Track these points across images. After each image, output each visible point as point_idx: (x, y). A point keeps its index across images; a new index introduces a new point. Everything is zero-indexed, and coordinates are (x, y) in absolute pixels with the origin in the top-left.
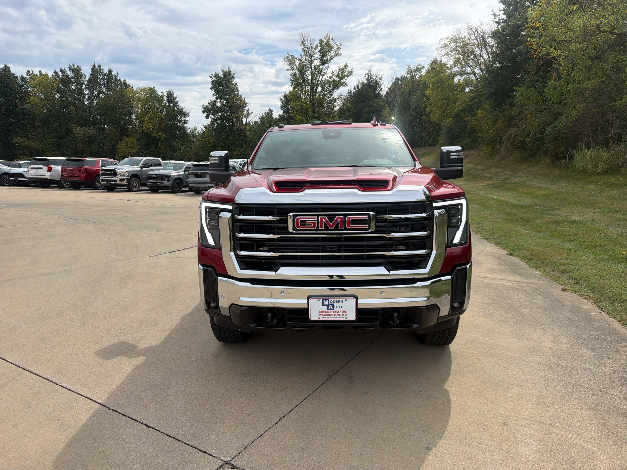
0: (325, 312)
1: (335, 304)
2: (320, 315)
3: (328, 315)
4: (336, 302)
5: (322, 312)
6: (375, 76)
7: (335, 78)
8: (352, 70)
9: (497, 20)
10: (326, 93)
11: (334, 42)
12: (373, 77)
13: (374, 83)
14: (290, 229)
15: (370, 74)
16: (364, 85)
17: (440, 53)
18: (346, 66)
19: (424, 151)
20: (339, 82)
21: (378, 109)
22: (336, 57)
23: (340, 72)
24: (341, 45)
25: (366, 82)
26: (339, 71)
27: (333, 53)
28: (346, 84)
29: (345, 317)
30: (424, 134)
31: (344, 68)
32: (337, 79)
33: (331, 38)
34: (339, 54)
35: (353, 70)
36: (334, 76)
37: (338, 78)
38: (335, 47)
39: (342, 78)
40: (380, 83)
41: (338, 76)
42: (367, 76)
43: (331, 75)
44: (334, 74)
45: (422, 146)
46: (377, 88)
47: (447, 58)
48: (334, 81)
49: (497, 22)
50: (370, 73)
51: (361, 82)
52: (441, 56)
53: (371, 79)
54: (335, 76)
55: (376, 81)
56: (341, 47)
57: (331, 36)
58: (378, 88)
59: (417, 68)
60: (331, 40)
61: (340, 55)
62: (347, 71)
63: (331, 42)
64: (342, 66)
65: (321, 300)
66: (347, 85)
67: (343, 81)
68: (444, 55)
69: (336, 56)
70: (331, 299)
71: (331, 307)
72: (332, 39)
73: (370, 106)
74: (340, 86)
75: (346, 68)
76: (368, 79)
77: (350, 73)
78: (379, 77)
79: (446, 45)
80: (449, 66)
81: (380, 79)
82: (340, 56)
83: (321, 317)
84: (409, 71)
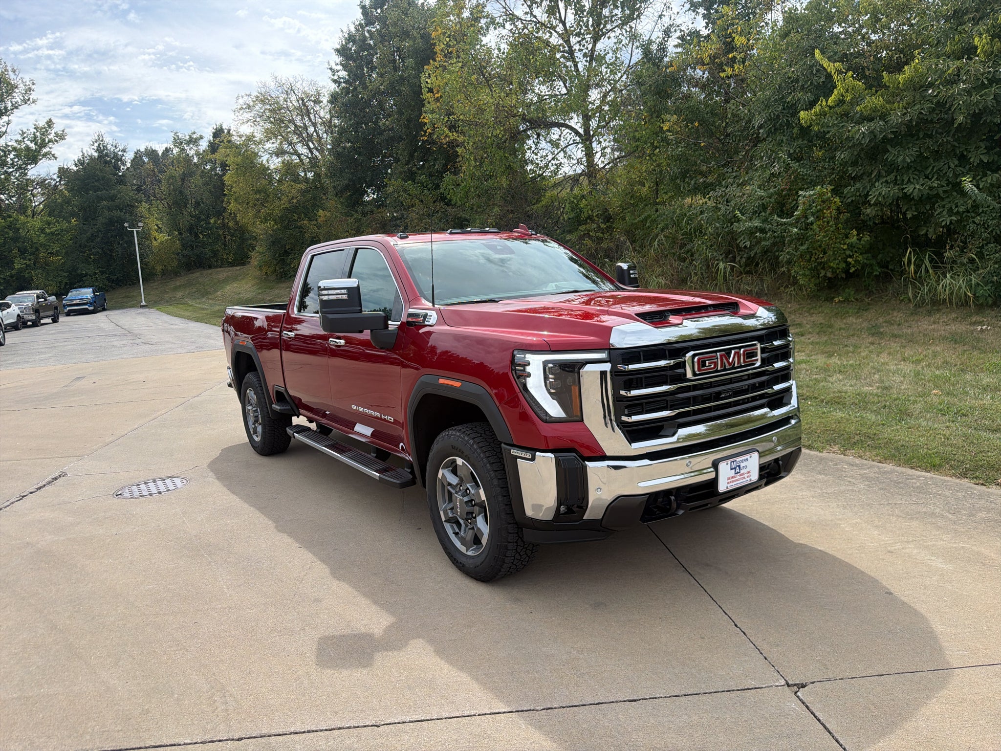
0: (733, 477)
1: (742, 465)
2: (728, 483)
3: (735, 481)
4: (742, 461)
5: (729, 478)
6: (112, 145)
7: (28, 143)
8: (63, 131)
9: (336, 78)
10: (11, 170)
11: (19, 77)
12: (109, 147)
13: (113, 158)
14: (689, 375)
15: (102, 141)
16: (92, 158)
17: (240, 117)
18: (50, 123)
19: (225, 275)
20: (38, 151)
21: (129, 203)
22: (26, 106)
23: (38, 134)
24: (33, 84)
25: (96, 154)
26: (35, 131)
27: (17, 97)
28: (53, 155)
29: (749, 479)
30: (217, 247)
31: (46, 126)
32: (32, 146)
33: (10, 69)
34: (31, 100)
35: (65, 131)
36: (26, 139)
37: (36, 144)
38: (22, 87)
39: (43, 145)
40: (123, 158)
41: (34, 140)
42: (96, 144)
43: (20, 138)
44: (25, 135)
45: (217, 267)
46: (120, 167)
47: (251, 126)
48: (28, 148)
49: (335, 81)
50: (101, 139)
51: (86, 155)
52: (241, 122)
53: (104, 150)
54: (29, 140)
55: (116, 154)
56: (33, 87)
57: (9, 65)
58: (122, 167)
59: (190, 136)
60: (10, 73)
61: (33, 102)
62: (53, 132)
63: (12, 75)
64: (42, 123)
65: (729, 461)
66: (56, 158)
67: (44, 150)
68: (247, 122)
69: (26, 103)
70: (738, 459)
71: (738, 470)
72: (14, 71)
73: (112, 198)
74: (40, 159)
75: (49, 126)
76: (98, 150)
77: (61, 137)
78: (121, 148)
79: (249, 107)
80: (257, 139)
81: (124, 151)
82: (33, 104)
83: (729, 485)
84: (178, 142)
